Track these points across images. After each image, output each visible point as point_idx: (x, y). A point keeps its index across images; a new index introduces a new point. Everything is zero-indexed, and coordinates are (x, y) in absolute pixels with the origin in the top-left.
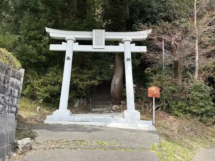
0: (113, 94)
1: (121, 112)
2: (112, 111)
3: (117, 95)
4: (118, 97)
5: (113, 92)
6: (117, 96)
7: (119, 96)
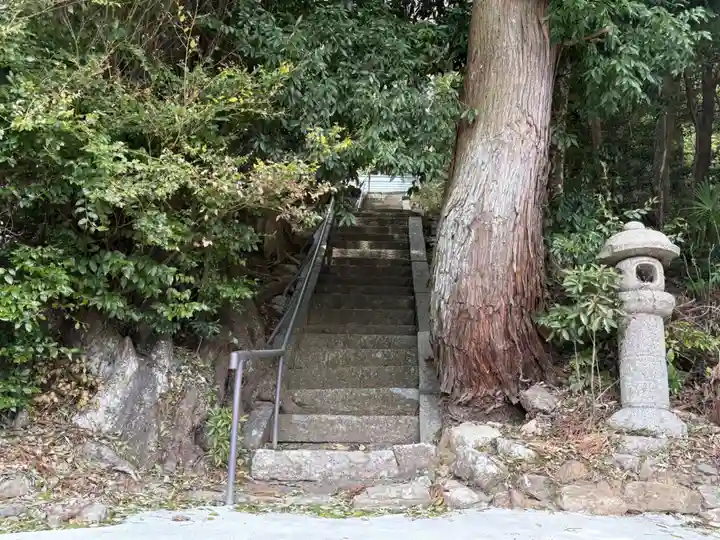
0: (462, 315)
1: (566, 501)
2: (460, 493)
3: (498, 324)
4: (501, 345)
5: (458, 295)
6: (493, 332)
7: (507, 335)
